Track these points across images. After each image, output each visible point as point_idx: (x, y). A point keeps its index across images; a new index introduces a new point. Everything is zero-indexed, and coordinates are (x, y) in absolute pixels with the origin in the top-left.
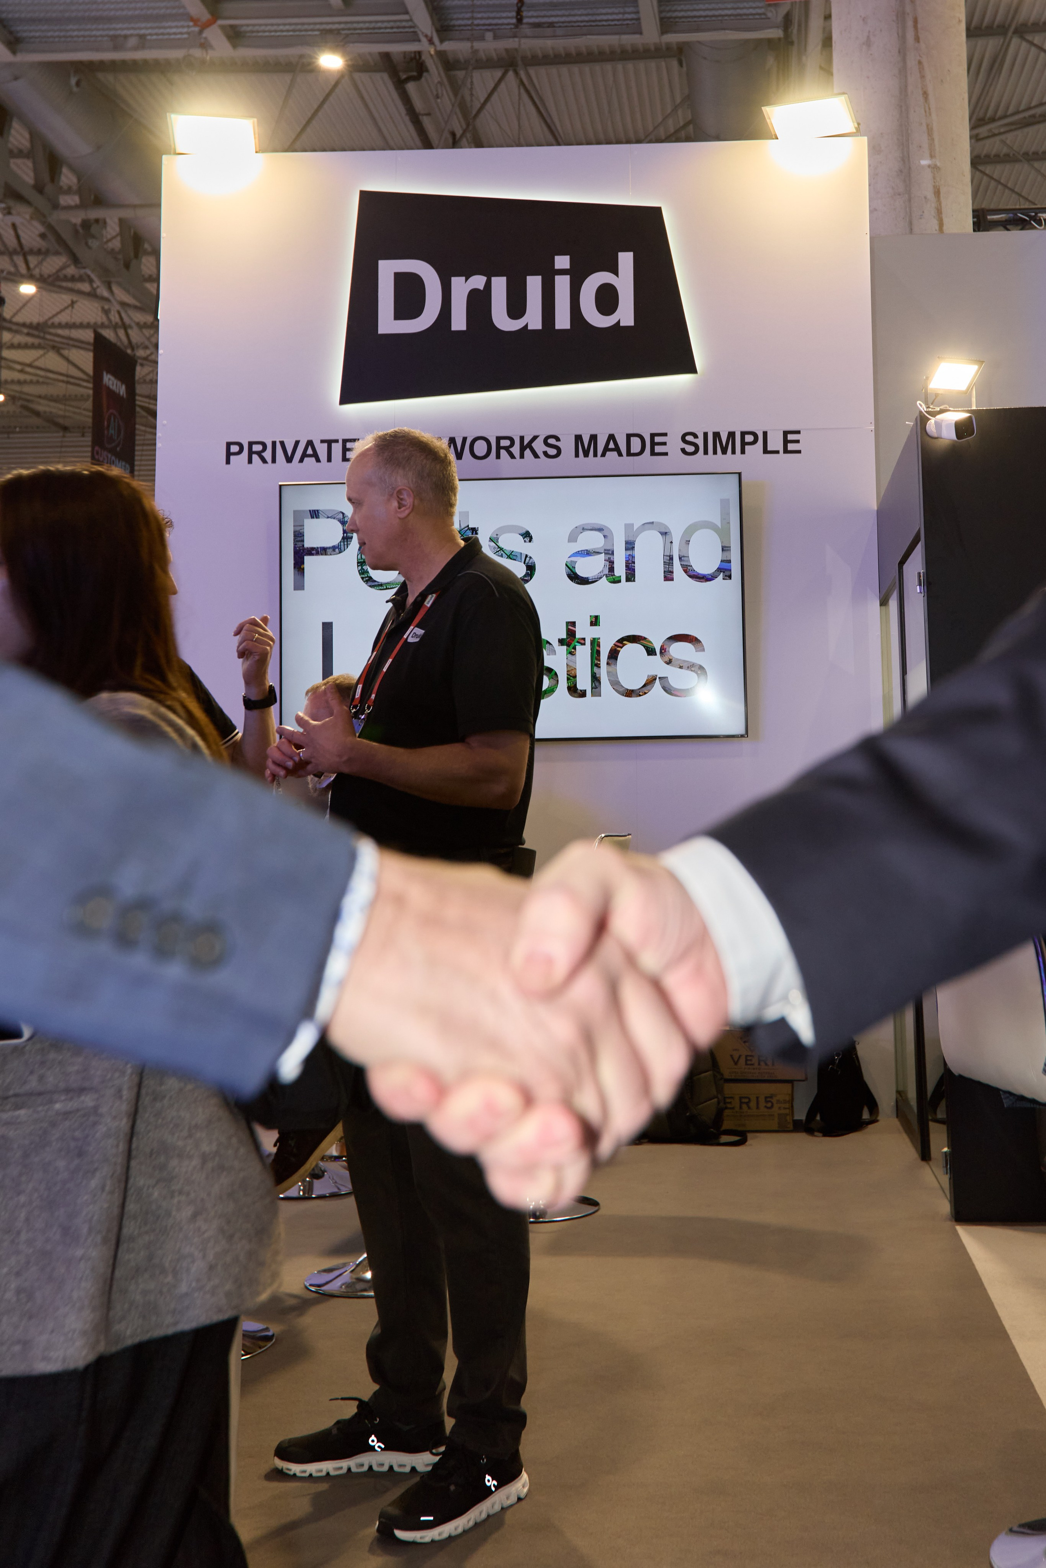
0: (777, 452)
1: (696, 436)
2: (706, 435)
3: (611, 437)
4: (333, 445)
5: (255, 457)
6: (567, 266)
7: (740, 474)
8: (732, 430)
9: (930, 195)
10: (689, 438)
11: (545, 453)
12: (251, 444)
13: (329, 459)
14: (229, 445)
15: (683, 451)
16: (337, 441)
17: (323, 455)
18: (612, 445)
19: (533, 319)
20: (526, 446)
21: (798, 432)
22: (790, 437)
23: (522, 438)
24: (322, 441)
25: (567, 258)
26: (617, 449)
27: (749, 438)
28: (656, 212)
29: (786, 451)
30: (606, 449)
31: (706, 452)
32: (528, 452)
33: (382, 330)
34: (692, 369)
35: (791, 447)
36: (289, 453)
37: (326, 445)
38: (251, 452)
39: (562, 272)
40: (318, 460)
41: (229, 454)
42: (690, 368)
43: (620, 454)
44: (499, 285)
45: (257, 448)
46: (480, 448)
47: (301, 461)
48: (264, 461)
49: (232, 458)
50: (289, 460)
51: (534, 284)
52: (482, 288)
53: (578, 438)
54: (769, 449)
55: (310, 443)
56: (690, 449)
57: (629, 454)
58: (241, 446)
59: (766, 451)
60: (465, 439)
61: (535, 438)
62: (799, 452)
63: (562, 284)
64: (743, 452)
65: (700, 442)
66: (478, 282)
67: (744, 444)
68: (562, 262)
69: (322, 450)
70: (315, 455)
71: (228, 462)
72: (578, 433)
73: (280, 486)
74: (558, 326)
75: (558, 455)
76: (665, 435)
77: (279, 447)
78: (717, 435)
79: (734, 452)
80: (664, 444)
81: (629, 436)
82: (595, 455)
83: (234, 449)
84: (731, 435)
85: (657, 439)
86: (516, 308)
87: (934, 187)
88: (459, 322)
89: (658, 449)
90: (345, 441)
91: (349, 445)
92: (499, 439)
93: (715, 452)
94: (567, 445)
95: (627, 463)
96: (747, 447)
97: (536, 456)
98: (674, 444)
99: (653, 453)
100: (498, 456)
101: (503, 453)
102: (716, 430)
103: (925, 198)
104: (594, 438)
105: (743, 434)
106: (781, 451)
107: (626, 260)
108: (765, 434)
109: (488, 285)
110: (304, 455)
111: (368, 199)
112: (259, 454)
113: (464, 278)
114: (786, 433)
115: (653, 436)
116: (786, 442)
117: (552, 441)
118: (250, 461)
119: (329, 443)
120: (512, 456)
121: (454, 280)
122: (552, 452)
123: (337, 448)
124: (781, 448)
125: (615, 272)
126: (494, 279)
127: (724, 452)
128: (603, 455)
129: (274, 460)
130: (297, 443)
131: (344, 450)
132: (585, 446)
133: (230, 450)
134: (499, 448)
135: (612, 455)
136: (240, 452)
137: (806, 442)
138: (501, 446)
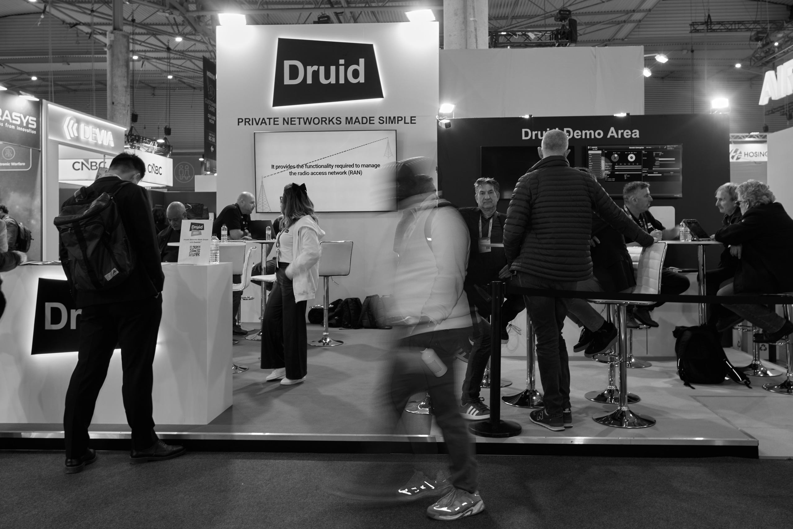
0: (408, 123)
1: (383, 118)
2: (386, 117)
3: (357, 118)
4: (271, 120)
5: (247, 123)
6: (343, 63)
7: (396, 130)
8: (395, 116)
9: (473, 30)
10: (381, 118)
11: (336, 123)
12: (245, 119)
13: (270, 124)
14: (239, 119)
15: (379, 122)
16: (272, 118)
17: (267, 122)
18: (357, 121)
19: (333, 80)
21: (415, 117)
22: (413, 118)
23: (329, 118)
24: (267, 118)
25: (343, 60)
26: (359, 122)
27: (400, 119)
28: (372, 46)
29: (411, 123)
30: (355, 122)
31: (386, 123)
32: (331, 122)
33: (285, 83)
34: (382, 97)
35: (413, 122)
36: (257, 122)
37: (268, 119)
38: (245, 122)
39: (342, 65)
40: (266, 124)
41: (239, 122)
42: (381, 96)
43: (360, 123)
44: (322, 69)
45: (247, 120)
46: (316, 121)
47: (261, 124)
48: (250, 124)
49: (240, 123)
50: (257, 124)
51: (333, 69)
52: (316, 70)
53: (347, 118)
54: (406, 122)
55: (263, 119)
56: (382, 122)
57: (362, 123)
58: (242, 119)
59: (405, 123)
60: (311, 118)
61: (333, 118)
62: (415, 123)
63: (342, 69)
64: (398, 123)
65: (385, 120)
66: (315, 68)
67: (398, 121)
68: (342, 62)
69: (267, 121)
70: (265, 123)
71: (238, 125)
72: (347, 116)
73: (254, 133)
74: (340, 82)
75: (340, 123)
76: (374, 117)
77: (254, 120)
78: (390, 118)
79: (395, 123)
80: (373, 120)
81: (362, 118)
82: (352, 124)
83: (240, 120)
84: (394, 118)
85: (371, 119)
86: (327, 77)
87: (475, 27)
88: (309, 81)
89: (371, 122)
90: (274, 118)
91: (276, 120)
92: (322, 118)
93: (389, 123)
94: (343, 120)
95: (362, 126)
96: (399, 122)
97: (334, 124)
98: (376, 120)
99: (370, 123)
100: (322, 124)
101: (323, 122)
102: (390, 116)
103: (472, 31)
104: (351, 118)
105: (398, 117)
106: (410, 123)
107: (362, 61)
108: (405, 117)
109: (318, 69)
110: (262, 123)
111: (280, 40)
112: (248, 122)
113: (311, 67)
114: (411, 117)
115: (370, 118)
116: (411, 120)
117: (338, 119)
118: (245, 125)
119: (270, 119)
120: (326, 124)
121: (308, 67)
122: (339, 122)
123: (272, 121)
124: (410, 122)
125: (358, 65)
126: (320, 67)
127: (392, 123)
128: (354, 124)
129: (253, 124)
130: (260, 119)
131: (274, 121)
132: (349, 121)
133: (239, 121)
134: (322, 121)
135: (358, 123)
136: (242, 122)
137: (417, 120)
138: (323, 120)
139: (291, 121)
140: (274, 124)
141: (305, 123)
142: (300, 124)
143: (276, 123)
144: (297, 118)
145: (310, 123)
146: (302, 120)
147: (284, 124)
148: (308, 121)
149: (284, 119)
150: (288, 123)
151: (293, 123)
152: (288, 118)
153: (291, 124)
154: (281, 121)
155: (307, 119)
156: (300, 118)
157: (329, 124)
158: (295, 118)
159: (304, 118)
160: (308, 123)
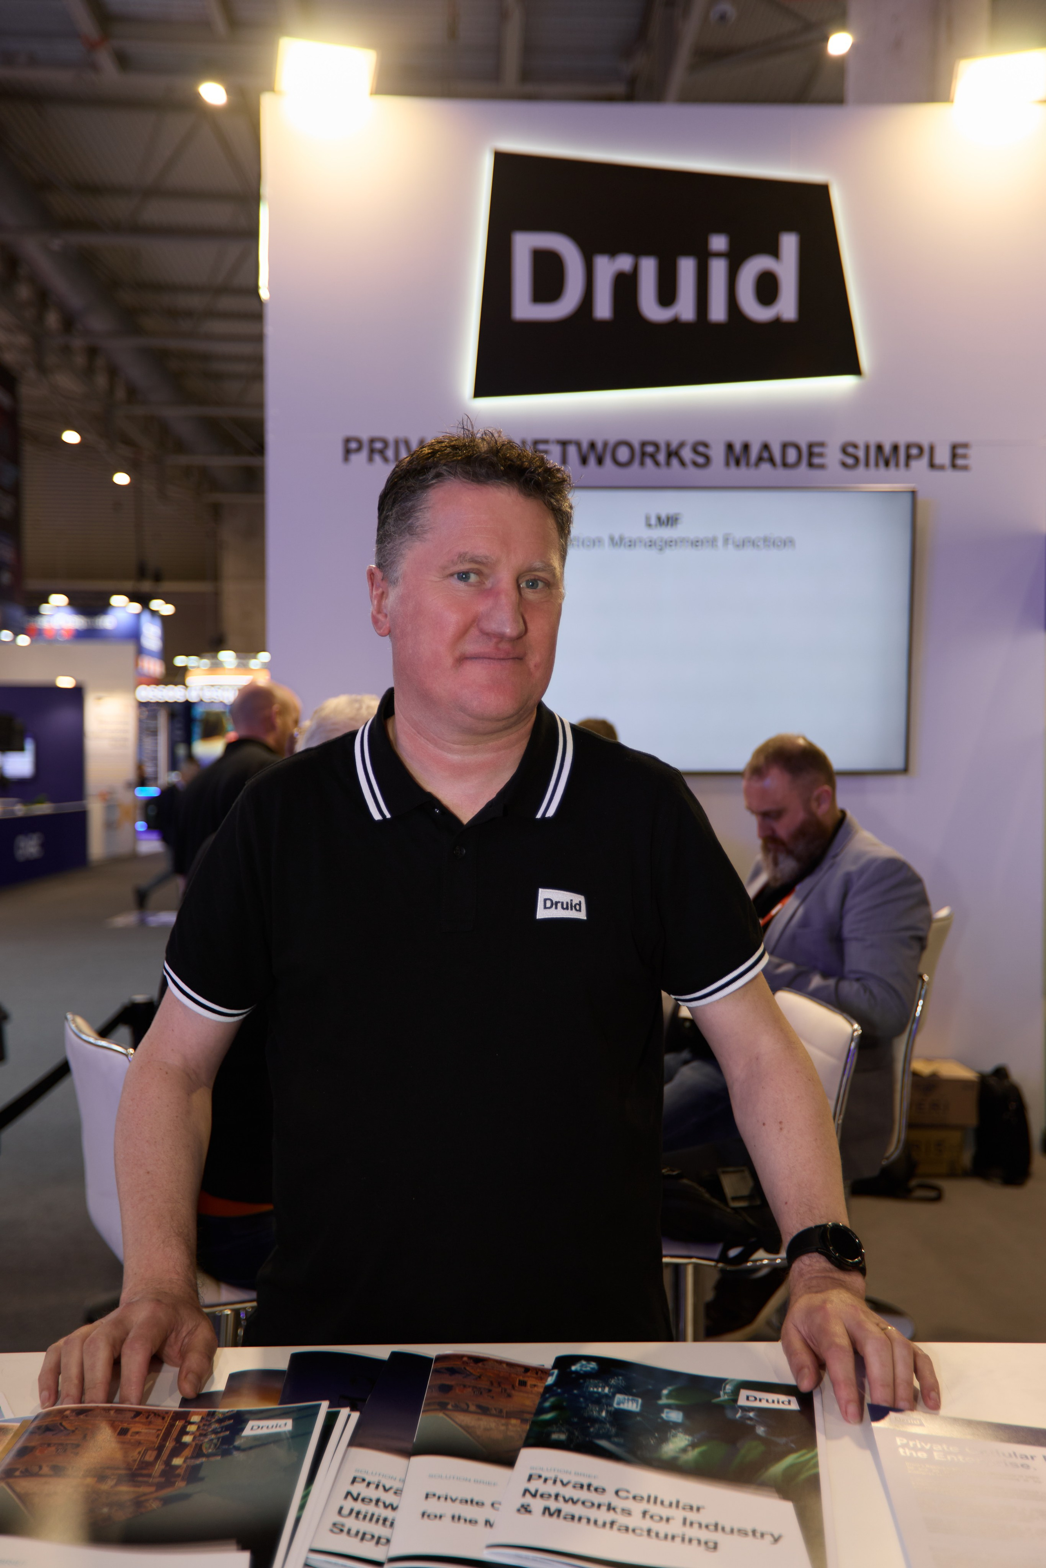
0: (944, 467)
1: (856, 447)
2: (867, 446)
3: (766, 447)
5: (376, 456)
6: (724, 248)
7: (914, 493)
8: (896, 442)
10: (850, 449)
11: (694, 463)
12: (370, 440)
14: (346, 440)
15: (843, 463)
18: (765, 455)
19: (685, 309)
20: (673, 453)
21: (966, 446)
22: (958, 451)
23: (668, 446)
25: (724, 239)
26: (772, 460)
29: (954, 466)
30: (760, 459)
31: (867, 464)
32: (675, 462)
33: (517, 316)
35: (959, 462)
39: (718, 255)
42: (855, 369)
43: (775, 465)
44: (648, 266)
45: (377, 445)
46: (623, 454)
48: (386, 460)
49: (351, 455)
51: (687, 267)
52: (629, 269)
53: (730, 447)
54: (935, 464)
56: (850, 461)
57: (785, 465)
58: (359, 442)
59: (931, 466)
60: (606, 444)
61: (682, 445)
62: (968, 468)
63: (718, 268)
64: (907, 465)
65: (861, 454)
66: (625, 263)
67: (908, 457)
68: (719, 243)
71: (347, 460)
72: (730, 441)
74: (713, 318)
75: (707, 464)
76: (824, 445)
77: (402, 445)
78: (880, 448)
79: (897, 466)
80: (822, 455)
81: (785, 446)
84: (895, 448)
85: (815, 450)
86: (667, 296)
88: (603, 309)
89: (816, 461)
92: (643, 445)
93: (877, 465)
94: (718, 453)
95: (781, 475)
96: (912, 461)
97: (683, 463)
98: (833, 456)
99: (810, 465)
100: (642, 463)
101: (648, 460)
102: (879, 442)
104: (746, 447)
105: (908, 447)
106: (949, 466)
107: (789, 243)
108: (932, 447)
109: (636, 266)
111: (503, 161)
112: (380, 451)
113: (609, 258)
114: (954, 447)
115: (810, 446)
116: (954, 456)
117: (701, 449)
120: (657, 463)
121: (598, 259)
122: (701, 460)
124: (948, 463)
125: (777, 257)
127: (887, 464)
128: (757, 465)
132: (737, 454)
133: (347, 447)
134: (644, 454)
135: (766, 467)
136: (359, 449)
137: (974, 457)
138: (646, 452)
141: (584, 461)
144: (559, 441)
145: (600, 461)
146: (572, 450)
148: (593, 453)
155: (592, 445)
156: (564, 444)
158: (548, 442)
159: (578, 443)
160: (592, 461)
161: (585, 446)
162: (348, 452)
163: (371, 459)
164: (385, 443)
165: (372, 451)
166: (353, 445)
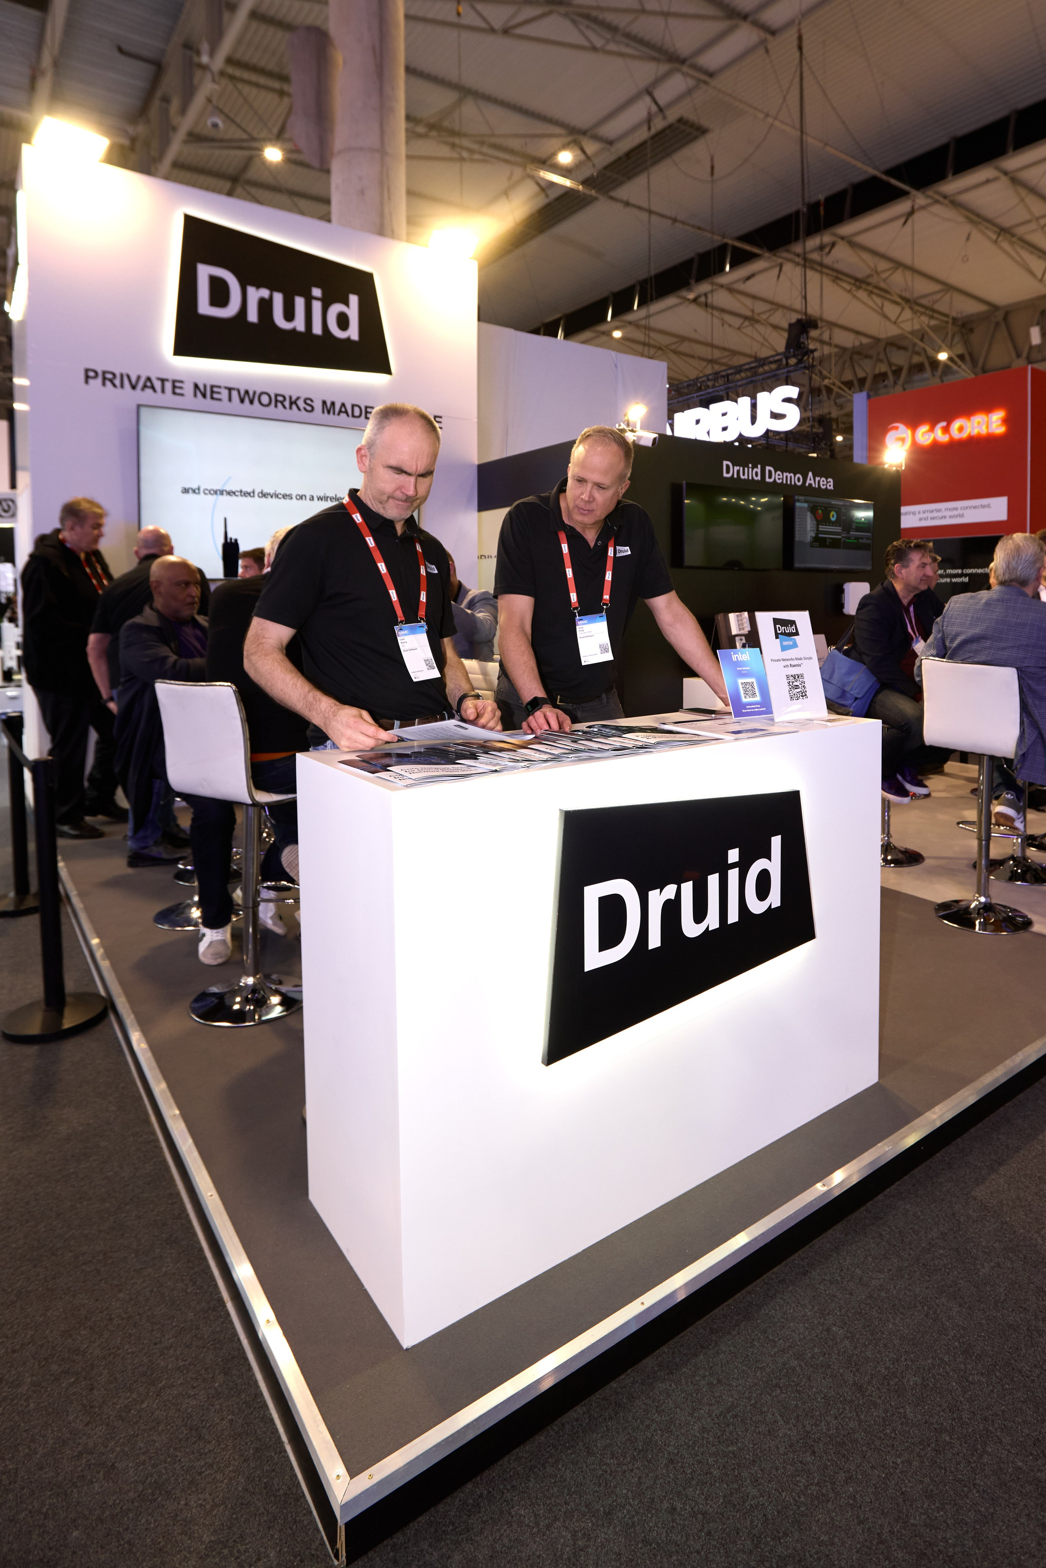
3: (343, 405)
4: (166, 382)
5: (108, 383)
6: (319, 295)
11: (305, 409)
12: (104, 373)
13: (163, 391)
14: (86, 370)
16: (167, 380)
17: (158, 387)
18: (343, 410)
19: (299, 324)
20: (293, 402)
23: (291, 398)
24: (159, 379)
25: (319, 290)
26: (346, 412)
28: (371, 275)
30: (340, 411)
32: (294, 407)
33: (201, 312)
34: (388, 371)
36: (134, 383)
37: (161, 382)
39: (317, 299)
40: (155, 391)
43: (348, 415)
44: (278, 297)
45: (109, 376)
46: (265, 399)
47: (143, 390)
48: (115, 386)
49: (90, 380)
50: (134, 388)
51: (299, 302)
52: (267, 297)
53: (324, 403)
55: (148, 378)
57: (353, 416)
58: (96, 372)
61: (298, 398)
63: (317, 306)
66: (264, 293)
68: (317, 292)
69: (157, 384)
70: (153, 388)
71: (88, 383)
72: (324, 399)
74: (315, 332)
75: (312, 410)
77: (125, 378)
81: (353, 406)
82: (334, 414)
86: (289, 315)
88: (252, 317)
90: (174, 381)
91: (177, 384)
92: (276, 395)
94: (318, 405)
95: (351, 422)
97: (299, 409)
100: (276, 406)
101: (279, 405)
104: (333, 404)
107: (354, 300)
109: (271, 296)
110: (145, 386)
111: (189, 220)
112: (110, 380)
113: (255, 288)
115: (366, 407)
117: (309, 402)
119: (163, 380)
120: (284, 407)
121: (249, 288)
122: (309, 408)
123: (169, 386)
125: (347, 305)
126: (275, 294)
128: (339, 414)
129: (122, 387)
130: (139, 378)
131: (174, 387)
132: (328, 408)
133: (89, 375)
134: (276, 401)
135: (343, 415)
136: (96, 377)
138: (278, 400)
139: (212, 392)
140: (174, 393)
141: (242, 401)
142: (230, 400)
143: (178, 391)
144: (226, 388)
145: (251, 402)
146: (235, 394)
147: (195, 395)
148: (247, 397)
149: (196, 386)
150: (204, 396)
151: (216, 396)
152: (205, 386)
153: (212, 398)
154: (188, 389)
155: (247, 392)
156: (230, 389)
157: (291, 408)
158: (219, 387)
159: (239, 391)
160: (247, 400)
161: (242, 393)
162: (87, 378)
163: (104, 384)
164: (114, 375)
165: (104, 379)
166: (91, 374)
